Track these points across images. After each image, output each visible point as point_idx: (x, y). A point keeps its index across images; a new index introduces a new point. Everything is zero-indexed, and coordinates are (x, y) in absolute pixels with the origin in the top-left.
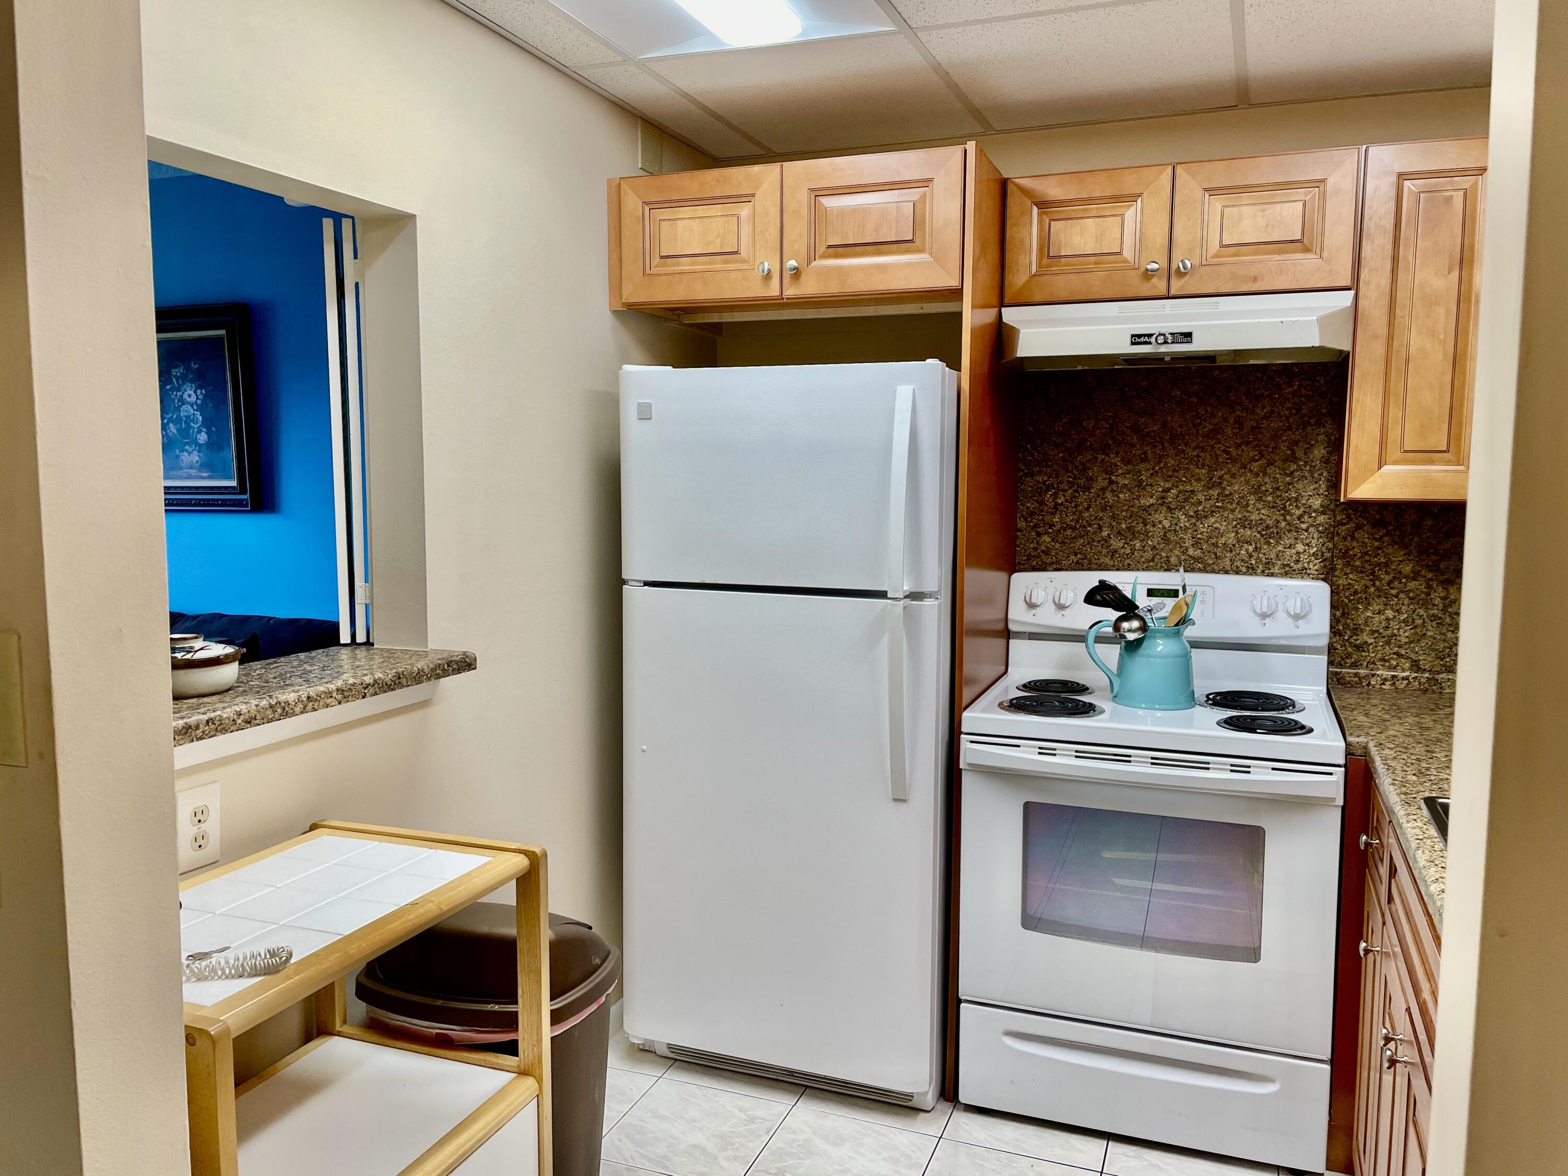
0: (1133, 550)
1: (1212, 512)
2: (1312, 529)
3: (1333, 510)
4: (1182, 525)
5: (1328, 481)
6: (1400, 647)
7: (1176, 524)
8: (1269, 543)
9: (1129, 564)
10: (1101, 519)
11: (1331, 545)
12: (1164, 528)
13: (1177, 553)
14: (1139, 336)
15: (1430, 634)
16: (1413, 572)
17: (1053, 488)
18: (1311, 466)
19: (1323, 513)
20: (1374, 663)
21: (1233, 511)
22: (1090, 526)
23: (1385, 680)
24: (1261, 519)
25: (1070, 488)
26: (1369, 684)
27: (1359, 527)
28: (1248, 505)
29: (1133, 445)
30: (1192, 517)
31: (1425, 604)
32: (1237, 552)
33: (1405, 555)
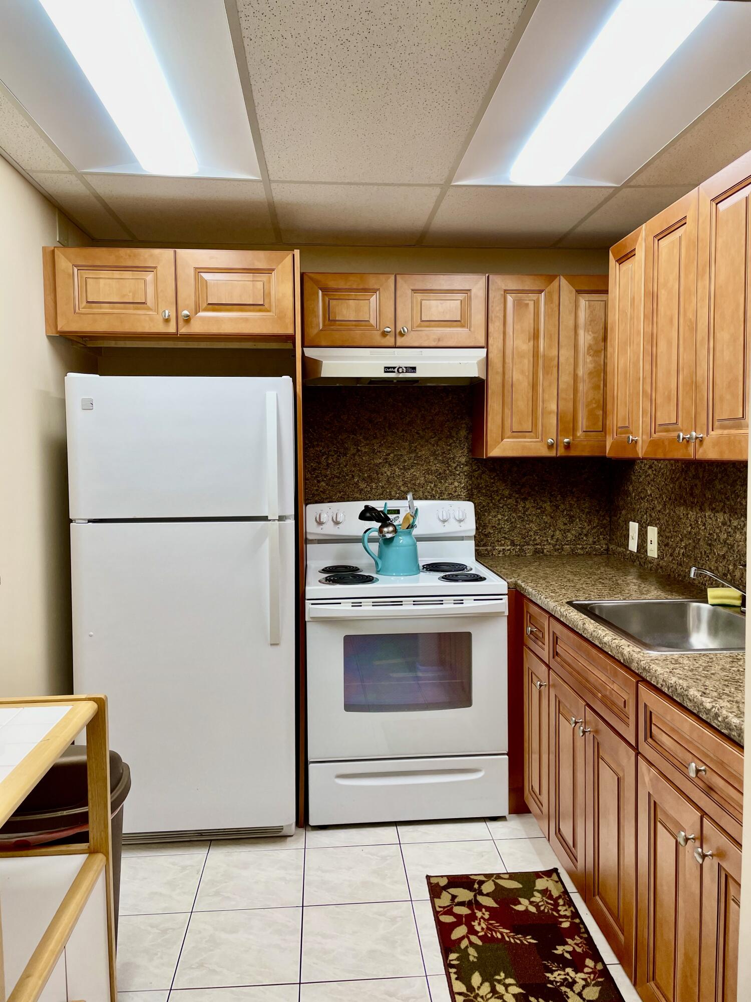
0: (371, 489)
1: (412, 466)
2: (461, 474)
3: (471, 464)
4: (397, 474)
5: (468, 448)
6: (505, 534)
7: (394, 473)
8: (441, 482)
9: (370, 497)
10: (353, 471)
11: (471, 482)
12: (388, 476)
13: (395, 489)
14: (389, 368)
15: (518, 526)
16: (509, 495)
17: (326, 454)
18: (459, 441)
19: (466, 465)
20: (494, 543)
21: (422, 465)
22: (348, 476)
23: (500, 551)
24: (437, 469)
25: (336, 454)
26: (492, 554)
27: (483, 472)
28: (429, 462)
29: (369, 430)
30: (402, 469)
31: (516, 511)
32: (426, 487)
33: (505, 486)
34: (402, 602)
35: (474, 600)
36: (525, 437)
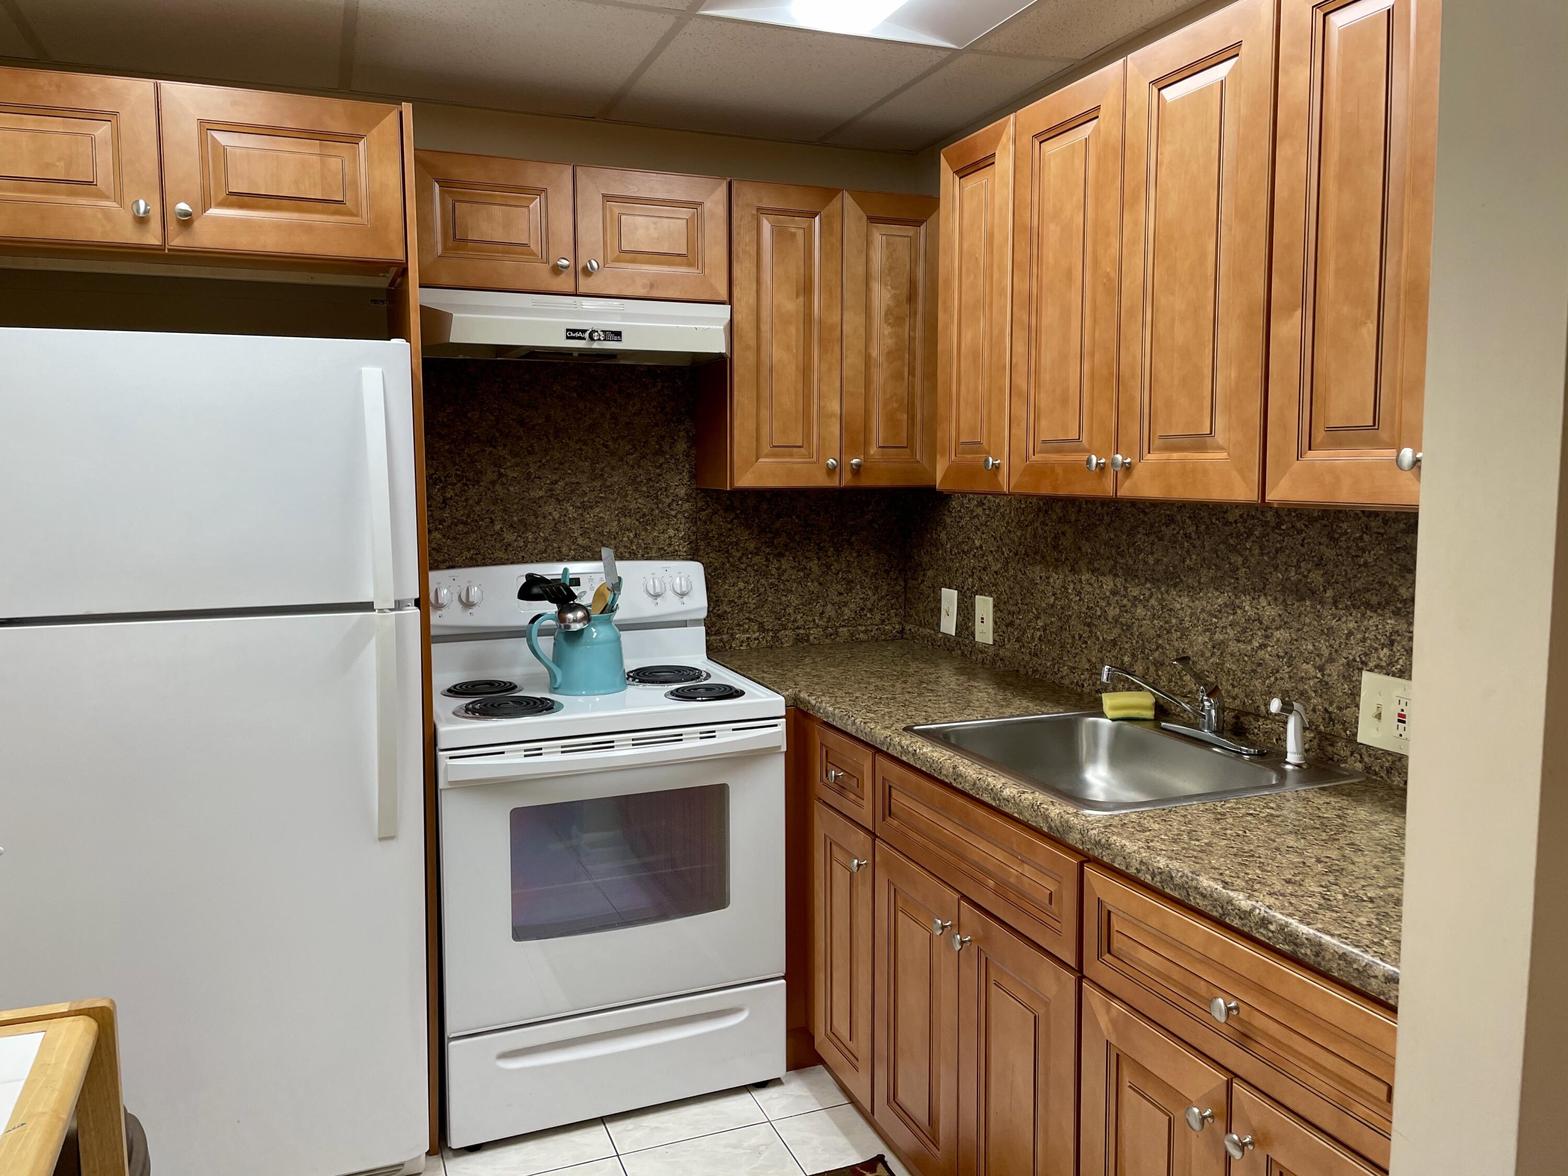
0: (526, 543)
1: (597, 502)
2: (679, 516)
3: (695, 498)
4: (571, 516)
5: (690, 472)
6: (750, 612)
7: (565, 515)
8: (646, 530)
9: (523, 557)
10: (493, 512)
11: (694, 529)
12: (554, 519)
13: (568, 543)
14: (574, 331)
15: (770, 599)
16: (756, 548)
17: (441, 481)
18: (676, 459)
19: (688, 501)
20: (732, 629)
21: (614, 501)
22: (483, 520)
23: (742, 642)
24: (638, 508)
25: (459, 481)
26: (731, 648)
27: (715, 513)
28: (626, 495)
29: (520, 438)
30: (579, 508)
31: (765, 575)
32: (621, 539)
33: (749, 534)
34: (613, 742)
35: (734, 730)
36: (791, 455)
